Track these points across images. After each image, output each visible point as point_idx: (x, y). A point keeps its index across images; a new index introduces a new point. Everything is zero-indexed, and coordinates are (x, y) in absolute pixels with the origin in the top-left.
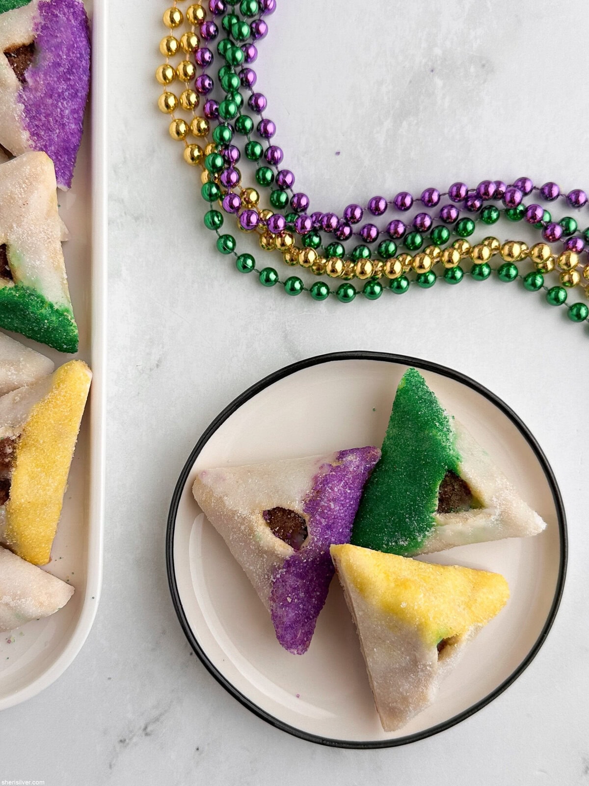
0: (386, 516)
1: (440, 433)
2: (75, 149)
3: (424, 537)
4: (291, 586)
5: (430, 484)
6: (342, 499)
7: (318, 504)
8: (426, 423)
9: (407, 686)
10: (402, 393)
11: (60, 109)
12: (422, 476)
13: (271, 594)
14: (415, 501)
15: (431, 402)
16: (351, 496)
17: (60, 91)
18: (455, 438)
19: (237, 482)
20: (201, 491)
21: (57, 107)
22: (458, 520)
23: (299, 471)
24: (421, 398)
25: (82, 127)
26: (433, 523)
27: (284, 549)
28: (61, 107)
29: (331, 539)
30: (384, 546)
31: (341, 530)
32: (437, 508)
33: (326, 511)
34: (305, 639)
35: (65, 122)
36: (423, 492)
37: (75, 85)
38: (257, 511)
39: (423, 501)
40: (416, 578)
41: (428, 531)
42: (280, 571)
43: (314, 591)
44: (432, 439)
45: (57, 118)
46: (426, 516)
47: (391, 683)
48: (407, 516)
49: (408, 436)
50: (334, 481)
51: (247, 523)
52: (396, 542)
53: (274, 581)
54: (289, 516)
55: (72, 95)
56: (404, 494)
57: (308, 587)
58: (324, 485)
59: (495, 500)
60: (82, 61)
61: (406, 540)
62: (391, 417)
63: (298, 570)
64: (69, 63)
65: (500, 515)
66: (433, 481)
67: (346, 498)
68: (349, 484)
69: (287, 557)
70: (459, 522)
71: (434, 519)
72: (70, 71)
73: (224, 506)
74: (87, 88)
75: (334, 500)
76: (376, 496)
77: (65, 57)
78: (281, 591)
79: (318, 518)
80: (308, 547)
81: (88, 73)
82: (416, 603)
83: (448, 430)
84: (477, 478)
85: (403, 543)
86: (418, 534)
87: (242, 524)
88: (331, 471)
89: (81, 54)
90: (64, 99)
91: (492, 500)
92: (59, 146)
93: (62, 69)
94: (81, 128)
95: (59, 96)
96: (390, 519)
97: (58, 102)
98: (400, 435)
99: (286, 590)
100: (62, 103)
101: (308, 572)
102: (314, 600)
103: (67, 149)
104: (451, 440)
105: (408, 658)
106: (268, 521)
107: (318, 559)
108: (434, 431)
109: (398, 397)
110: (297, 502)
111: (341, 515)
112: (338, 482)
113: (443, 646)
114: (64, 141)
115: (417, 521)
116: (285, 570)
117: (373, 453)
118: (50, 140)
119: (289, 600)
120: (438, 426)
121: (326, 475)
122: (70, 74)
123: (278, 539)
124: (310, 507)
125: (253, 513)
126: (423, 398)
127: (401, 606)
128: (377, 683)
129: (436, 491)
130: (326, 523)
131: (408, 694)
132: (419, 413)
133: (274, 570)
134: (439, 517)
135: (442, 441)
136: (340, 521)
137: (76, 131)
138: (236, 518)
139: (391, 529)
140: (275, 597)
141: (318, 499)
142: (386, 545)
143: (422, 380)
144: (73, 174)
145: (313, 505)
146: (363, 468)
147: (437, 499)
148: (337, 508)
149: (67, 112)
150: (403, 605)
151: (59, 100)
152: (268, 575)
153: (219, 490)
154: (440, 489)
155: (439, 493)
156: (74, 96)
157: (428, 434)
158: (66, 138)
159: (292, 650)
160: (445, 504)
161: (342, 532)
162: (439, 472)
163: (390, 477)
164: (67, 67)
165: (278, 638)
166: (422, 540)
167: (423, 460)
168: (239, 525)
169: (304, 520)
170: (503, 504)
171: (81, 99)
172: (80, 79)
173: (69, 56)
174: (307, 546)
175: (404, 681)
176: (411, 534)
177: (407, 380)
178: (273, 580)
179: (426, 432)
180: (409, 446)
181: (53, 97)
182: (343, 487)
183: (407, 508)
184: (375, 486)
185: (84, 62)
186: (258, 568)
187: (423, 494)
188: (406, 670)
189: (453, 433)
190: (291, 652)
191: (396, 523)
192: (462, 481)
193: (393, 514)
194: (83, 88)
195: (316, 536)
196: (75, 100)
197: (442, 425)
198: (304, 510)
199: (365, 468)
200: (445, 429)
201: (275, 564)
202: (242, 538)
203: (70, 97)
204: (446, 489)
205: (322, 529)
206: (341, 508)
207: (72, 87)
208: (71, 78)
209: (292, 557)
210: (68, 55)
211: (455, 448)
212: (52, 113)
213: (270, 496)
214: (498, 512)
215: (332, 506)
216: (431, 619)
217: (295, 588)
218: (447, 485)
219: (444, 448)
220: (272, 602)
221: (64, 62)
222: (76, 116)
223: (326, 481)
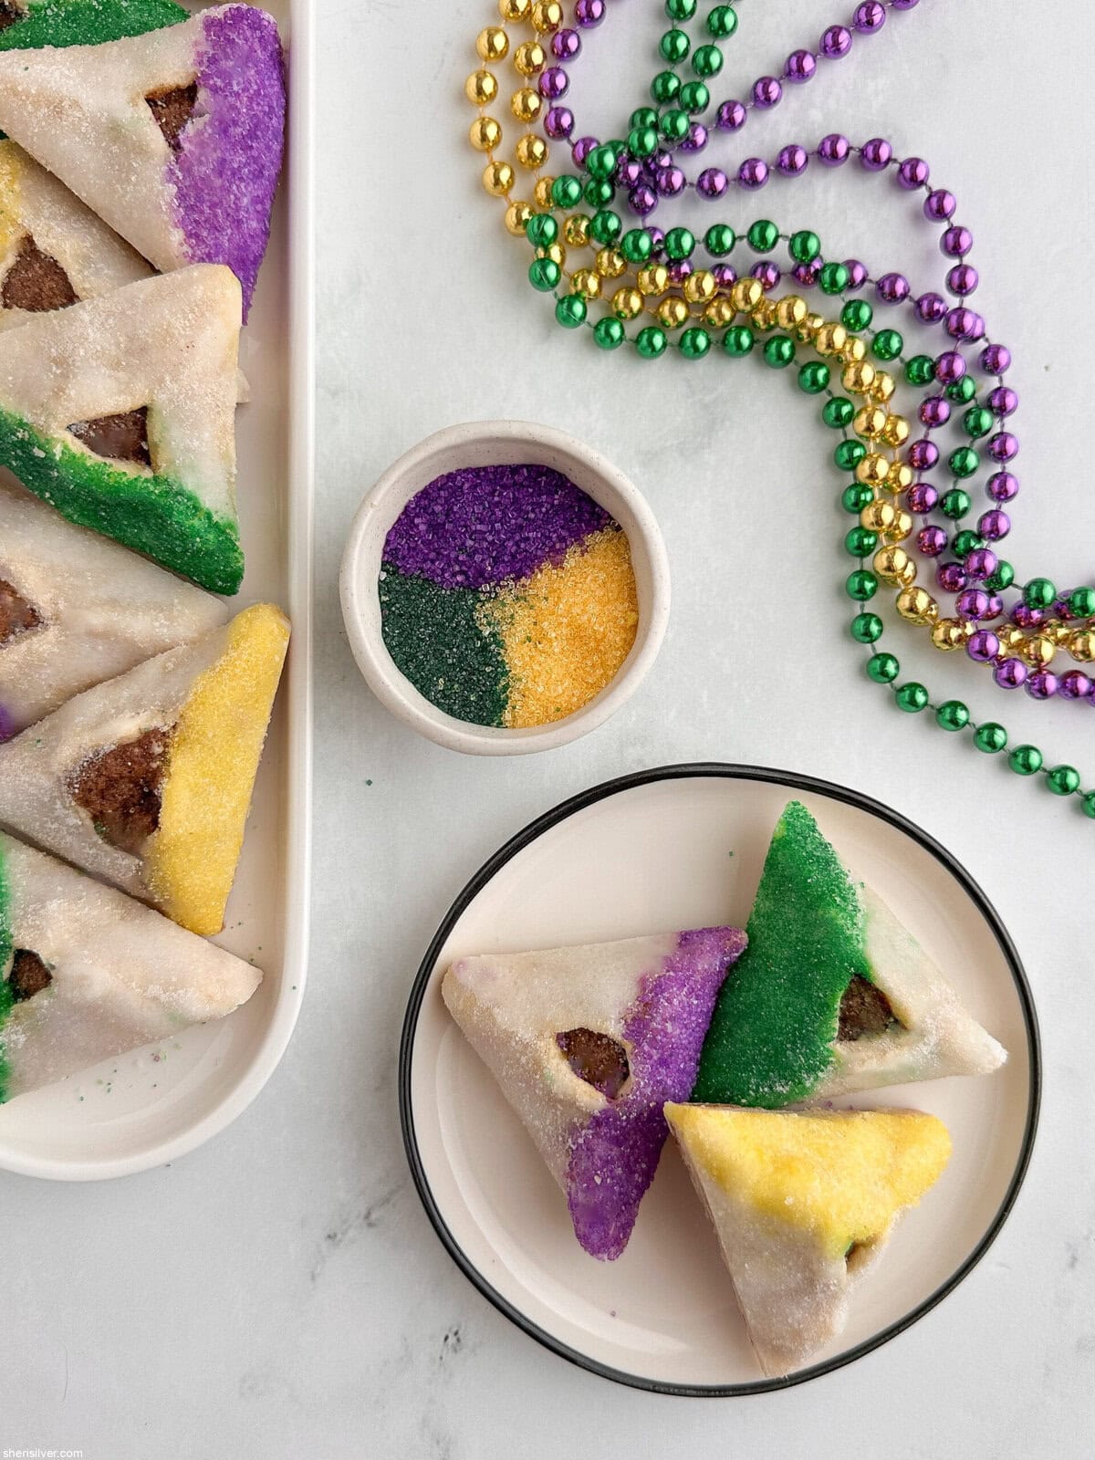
0: (754, 1044)
1: (842, 914)
2: (256, 261)
3: (817, 1079)
4: (600, 1158)
5: (826, 996)
6: (685, 1016)
7: (646, 1026)
8: (821, 897)
9: (799, 1315)
10: (780, 845)
11: (235, 195)
12: (812, 981)
13: (568, 1168)
14: (801, 1022)
15: (827, 861)
16: (699, 1010)
17: (236, 166)
18: (866, 921)
19: (516, 983)
20: (456, 994)
21: (229, 191)
22: (870, 1054)
23: (615, 967)
24: (810, 855)
25: (268, 226)
26: (831, 1059)
27: (591, 1098)
28: (236, 192)
29: (666, 1082)
30: (751, 1092)
31: (682, 1066)
32: (836, 1034)
33: (659, 1038)
34: (621, 1236)
35: (241, 216)
36: (815, 1008)
37: (259, 157)
38: (547, 1034)
39: (814, 1021)
40: (806, 1150)
41: (822, 1071)
42: (584, 1132)
43: (636, 1161)
44: (830, 922)
45: (229, 211)
46: (819, 1047)
47: (774, 1311)
48: (789, 1046)
49: (791, 916)
50: (672, 987)
51: (530, 1052)
52: (771, 1088)
53: (574, 1148)
54: (599, 1042)
55: (254, 174)
56: (784, 1010)
57: (628, 1157)
58: (657, 995)
59: (929, 1021)
60: (271, 119)
61: (787, 1084)
62: (762, 881)
63: (613, 1132)
64: (252, 121)
65: (937, 1045)
66: (831, 991)
67: (690, 1013)
68: (696, 990)
69: (596, 1111)
70: (871, 1057)
71: (832, 1052)
72: (252, 135)
73: (494, 1025)
74: (278, 162)
75: (673, 1019)
76: (737, 1009)
77: (244, 110)
78: (584, 1165)
79: (646, 1048)
80: (630, 1096)
81: (281, 139)
82: (809, 1196)
83: (856, 909)
84: (901, 988)
85: (781, 1088)
86: (805, 1076)
87: (522, 1053)
88: (668, 971)
89: (271, 107)
90: (241, 179)
91: (923, 1022)
92: (230, 255)
93: (240, 130)
94: (266, 228)
95: (234, 174)
96: (760, 1051)
97: (231, 183)
98: (777, 912)
99: (593, 1163)
100: (238, 187)
101: (629, 1133)
102: (637, 1175)
103: (243, 261)
104: (860, 926)
105: (799, 1275)
106: (565, 1049)
107: (645, 1115)
108: (833, 912)
109: (773, 851)
110: (613, 1022)
111: (684, 1042)
112: (678, 989)
113: (855, 1252)
114: (239, 248)
115: (805, 1055)
116: (591, 1131)
117: (735, 939)
118: (216, 245)
119: (598, 1180)
120: (838, 902)
121: (659, 977)
122: (251, 138)
123: (581, 1081)
124: (633, 1031)
125: (540, 1035)
126: (814, 856)
127: (786, 1202)
128: (751, 1310)
129: (836, 1006)
130: (659, 1055)
131: (801, 1326)
132: (809, 881)
133: (573, 1130)
134: (839, 1049)
135: (845, 927)
136: (682, 1051)
137: (258, 232)
138: (514, 1044)
139: (763, 1066)
140: (574, 1173)
141: (647, 1017)
142: (753, 1090)
143: (811, 823)
144: (251, 302)
145: (639, 1027)
146: (718, 963)
147: (837, 1019)
148: (678, 1031)
149: (245, 201)
150: (789, 1201)
151: (233, 180)
152: (563, 1137)
153: (486, 995)
154: (842, 1003)
155: (841, 1008)
156: (258, 175)
157: (823, 916)
158: (241, 244)
159: (600, 1255)
160: (849, 1026)
161: (685, 1068)
162: (840, 977)
163: (761, 980)
164: (248, 128)
165: (578, 1236)
166: (812, 1084)
167: (815, 957)
168: (518, 1055)
169: (624, 1050)
170: (942, 1028)
171: (269, 180)
172: (269, 148)
173: (252, 109)
174: (628, 1095)
175: (794, 1307)
176: (795, 1076)
177: (789, 823)
178: (572, 1146)
179: (820, 912)
180: (791, 931)
181: (224, 176)
182: (687, 996)
183: (788, 1033)
184: (736, 992)
185: (274, 121)
186: (548, 1123)
187: (814, 1012)
188: (796, 1291)
189: (862, 912)
190: (599, 1259)
191: (771, 1057)
192: (877, 990)
193: (765, 1042)
194: (272, 163)
195: (643, 1078)
196: (259, 182)
197: (845, 901)
198: (623, 1035)
199: (721, 963)
200: (850, 908)
201: (576, 1120)
202: (523, 1076)
203: (251, 177)
204: (851, 1003)
205: (652, 1066)
206: (684, 1031)
207: (256, 160)
208: (254, 145)
209: (604, 1111)
210: (250, 108)
211: (866, 938)
212: (222, 202)
213: (569, 1011)
214: (933, 1040)
215: (670, 1029)
216: (834, 1217)
217: (607, 1162)
218: (853, 996)
219: (848, 939)
220: (569, 1180)
221: (243, 119)
222: (259, 207)
223: (659, 987)
